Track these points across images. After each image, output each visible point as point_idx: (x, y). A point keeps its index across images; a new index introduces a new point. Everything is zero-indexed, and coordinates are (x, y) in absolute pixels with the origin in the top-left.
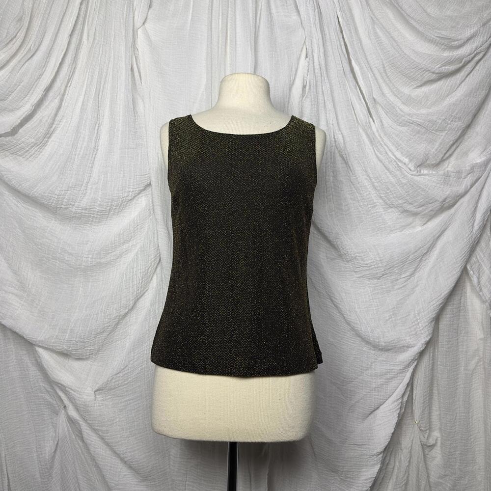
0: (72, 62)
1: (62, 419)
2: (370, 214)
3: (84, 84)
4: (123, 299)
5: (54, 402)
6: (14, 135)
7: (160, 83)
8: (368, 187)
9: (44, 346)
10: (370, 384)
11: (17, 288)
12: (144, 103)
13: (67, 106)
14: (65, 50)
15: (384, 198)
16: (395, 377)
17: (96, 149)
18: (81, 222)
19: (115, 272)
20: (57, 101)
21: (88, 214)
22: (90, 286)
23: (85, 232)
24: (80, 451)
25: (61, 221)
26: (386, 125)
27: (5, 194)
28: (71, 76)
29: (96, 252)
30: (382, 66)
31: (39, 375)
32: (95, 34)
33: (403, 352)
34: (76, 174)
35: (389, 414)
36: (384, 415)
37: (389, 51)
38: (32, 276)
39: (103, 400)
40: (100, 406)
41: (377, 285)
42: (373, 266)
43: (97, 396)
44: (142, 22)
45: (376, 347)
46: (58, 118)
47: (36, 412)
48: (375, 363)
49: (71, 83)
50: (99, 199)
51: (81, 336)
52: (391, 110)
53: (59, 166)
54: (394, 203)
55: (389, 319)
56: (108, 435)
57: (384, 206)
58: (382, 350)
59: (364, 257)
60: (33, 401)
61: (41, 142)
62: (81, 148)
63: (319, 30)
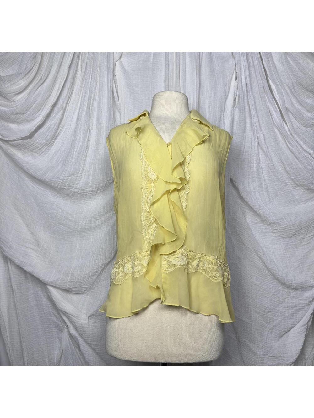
0: (71, 86)
1: (65, 335)
2: (283, 190)
3: (79, 101)
4: (107, 252)
5: (60, 323)
6: (31, 138)
7: (132, 100)
8: (282, 171)
9: (53, 285)
10: (285, 313)
11: (34, 245)
12: (120, 114)
13: (67, 117)
14: (66, 78)
15: (294, 179)
16: (302, 309)
17: (88, 147)
18: (78, 198)
19: (101, 233)
20: (60, 114)
21: (83, 192)
22: (84, 243)
23: (81, 205)
24: (78, 358)
25: (64, 197)
26: (295, 126)
27: (26, 179)
28: (70, 96)
29: (88, 219)
30: (292, 84)
31: (50, 304)
32: (86, 66)
33: (309, 290)
34: (74, 165)
35: (298, 335)
36: (294, 336)
37: (297, 73)
38: (44, 236)
39: (94, 323)
40: (92, 327)
41: (289, 242)
42: (287, 229)
43: (90, 320)
44: (119, 57)
45: (290, 287)
46: (61, 126)
47: (48, 329)
48: (288, 298)
49: (70, 101)
50: (91, 182)
51: (79, 278)
52: (298, 116)
53: (62, 159)
54: (301, 184)
55: (298, 267)
56: (98, 347)
57: (293, 185)
58: (293, 289)
59: (280, 223)
60: (45, 322)
61: (49, 143)
62: (78, 147)
63: (246, 59)
